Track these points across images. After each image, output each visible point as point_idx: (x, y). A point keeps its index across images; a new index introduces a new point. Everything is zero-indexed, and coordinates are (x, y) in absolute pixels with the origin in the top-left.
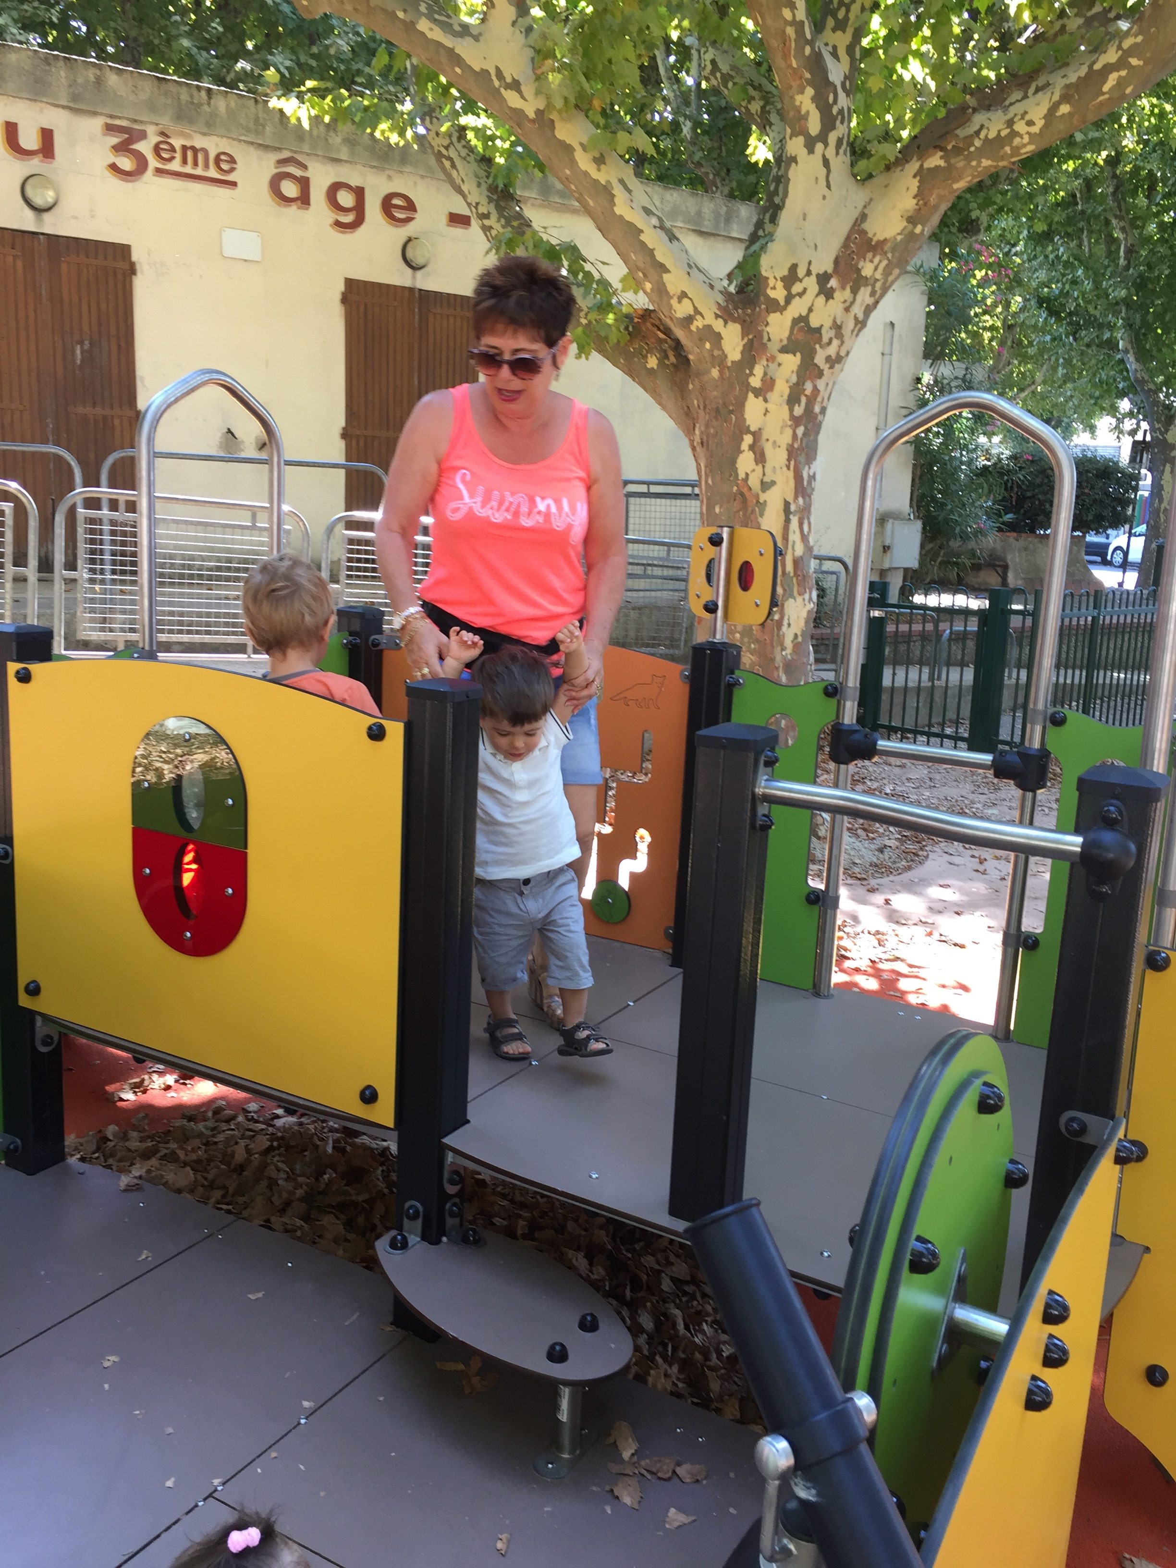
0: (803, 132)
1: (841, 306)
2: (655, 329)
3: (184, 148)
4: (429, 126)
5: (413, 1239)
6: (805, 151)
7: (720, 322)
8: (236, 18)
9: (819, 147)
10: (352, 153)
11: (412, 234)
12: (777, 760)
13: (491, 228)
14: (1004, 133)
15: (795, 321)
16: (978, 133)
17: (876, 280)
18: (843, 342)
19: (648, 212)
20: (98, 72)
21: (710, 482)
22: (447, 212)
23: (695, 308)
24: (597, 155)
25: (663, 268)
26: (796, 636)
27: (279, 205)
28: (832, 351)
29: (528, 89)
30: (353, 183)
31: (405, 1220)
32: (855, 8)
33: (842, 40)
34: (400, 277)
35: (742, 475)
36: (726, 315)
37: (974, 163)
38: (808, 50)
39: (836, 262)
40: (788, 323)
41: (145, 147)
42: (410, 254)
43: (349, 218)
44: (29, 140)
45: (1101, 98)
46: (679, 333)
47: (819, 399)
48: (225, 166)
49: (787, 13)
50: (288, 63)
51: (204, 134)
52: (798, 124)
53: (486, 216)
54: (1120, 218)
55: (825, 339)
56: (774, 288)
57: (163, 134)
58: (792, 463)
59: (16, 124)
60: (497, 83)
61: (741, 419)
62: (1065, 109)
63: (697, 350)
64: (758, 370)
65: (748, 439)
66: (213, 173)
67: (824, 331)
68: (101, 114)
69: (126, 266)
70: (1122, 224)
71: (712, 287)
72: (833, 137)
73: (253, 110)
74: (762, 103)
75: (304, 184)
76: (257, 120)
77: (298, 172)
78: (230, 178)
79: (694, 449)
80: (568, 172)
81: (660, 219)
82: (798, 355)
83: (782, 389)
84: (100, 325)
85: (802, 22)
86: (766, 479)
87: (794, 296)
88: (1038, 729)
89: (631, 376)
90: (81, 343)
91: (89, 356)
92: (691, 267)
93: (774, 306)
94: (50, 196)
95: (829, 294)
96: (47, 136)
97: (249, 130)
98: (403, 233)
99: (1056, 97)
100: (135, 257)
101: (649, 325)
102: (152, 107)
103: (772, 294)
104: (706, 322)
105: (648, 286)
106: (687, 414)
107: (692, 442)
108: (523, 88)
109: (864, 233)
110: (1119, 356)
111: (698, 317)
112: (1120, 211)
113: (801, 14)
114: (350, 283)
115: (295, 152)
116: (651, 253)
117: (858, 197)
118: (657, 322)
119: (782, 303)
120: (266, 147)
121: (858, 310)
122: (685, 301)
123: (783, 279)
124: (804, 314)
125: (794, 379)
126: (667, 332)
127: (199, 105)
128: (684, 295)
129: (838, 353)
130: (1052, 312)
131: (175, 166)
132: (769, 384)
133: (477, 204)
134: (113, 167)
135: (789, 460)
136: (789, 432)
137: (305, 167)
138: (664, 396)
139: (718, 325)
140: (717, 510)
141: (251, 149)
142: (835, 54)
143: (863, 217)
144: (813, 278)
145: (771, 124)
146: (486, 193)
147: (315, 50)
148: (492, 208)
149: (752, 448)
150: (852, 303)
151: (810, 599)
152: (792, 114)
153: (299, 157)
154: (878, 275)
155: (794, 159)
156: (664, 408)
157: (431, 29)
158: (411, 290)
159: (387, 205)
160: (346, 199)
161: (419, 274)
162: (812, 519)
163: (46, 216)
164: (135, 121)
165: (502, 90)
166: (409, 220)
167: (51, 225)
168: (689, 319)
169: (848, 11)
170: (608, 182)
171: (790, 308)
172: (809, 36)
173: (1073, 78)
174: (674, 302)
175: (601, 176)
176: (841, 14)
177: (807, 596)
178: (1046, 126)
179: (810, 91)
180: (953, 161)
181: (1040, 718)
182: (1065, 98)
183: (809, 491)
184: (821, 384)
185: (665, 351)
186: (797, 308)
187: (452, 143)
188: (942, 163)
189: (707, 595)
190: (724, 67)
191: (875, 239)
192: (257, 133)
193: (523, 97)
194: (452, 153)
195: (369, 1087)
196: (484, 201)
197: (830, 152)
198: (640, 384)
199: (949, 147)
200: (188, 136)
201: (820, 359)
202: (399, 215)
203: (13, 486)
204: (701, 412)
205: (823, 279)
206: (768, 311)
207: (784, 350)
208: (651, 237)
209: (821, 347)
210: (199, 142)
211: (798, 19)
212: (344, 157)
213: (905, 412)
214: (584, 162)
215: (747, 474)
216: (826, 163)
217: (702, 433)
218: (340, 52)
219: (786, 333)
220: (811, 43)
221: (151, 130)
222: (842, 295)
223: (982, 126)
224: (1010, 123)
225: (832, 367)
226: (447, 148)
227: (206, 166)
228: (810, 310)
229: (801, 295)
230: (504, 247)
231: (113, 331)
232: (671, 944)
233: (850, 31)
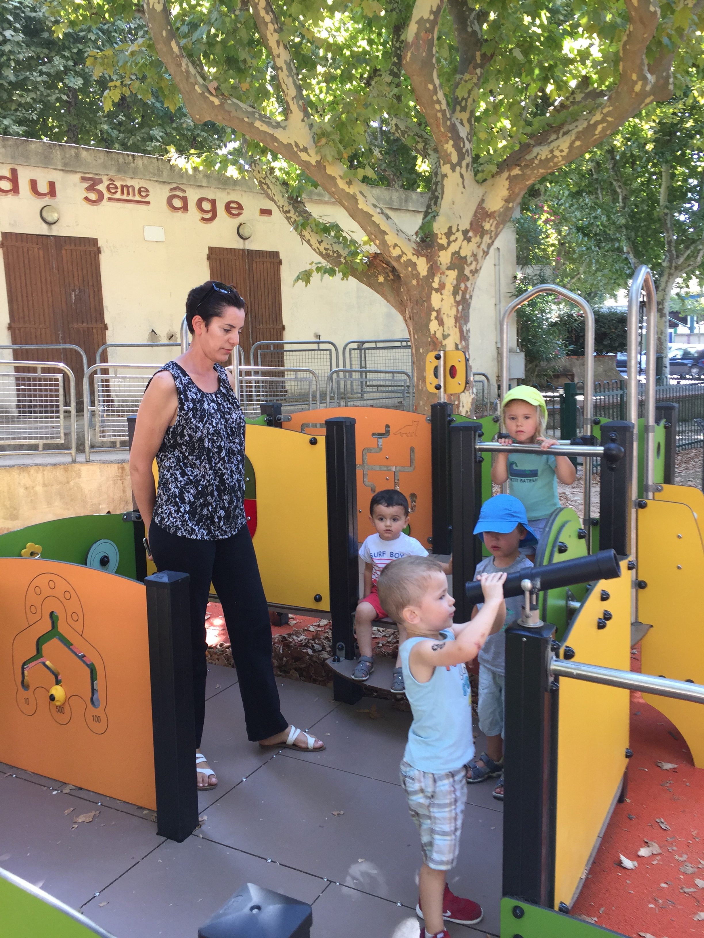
0: (449, 162)
1: (476, 245)
2: (381, 263)
3: (122, 186)
4: (254, 168)
5: (342, 659)
6: (451, 171)
7: (415, 257)
8: (128, 110)
9: (458, 168)
10: (208, 182)
11: (242, 222)
12: (483, 434)
13: (291, 218)
14: (549, 157)
15: (453, 254)
16: (536, 157)
17: (492, 231)
18: (478, 263)
19: (375, 206)
20: (76, 151)
21: (416, 337)
22: (259, 209)
23: (402, 251)
24: (348, 181)
25: (385, 233)
26: (467, 412)
27: (172, 212)
28: (473, 267)
29: (312, 152)
30: (210, 198)
31: (337, 651)
32: (470, 100)
33: (465, 116)
34: (236, 244)
35: (432, 332)
36: (418, 253)
37: (536, 172)
38: (449, 123)
39: (471, 224)
40: (450, 255)
41: (102, 187)
42: (241, 232)
43: (209, 216)
44: (43, 188)
45: (595, 137)
46: (395, 264)
47: (468, 291)
48: (143, 194)
49: (437, 107)
50: (161, 134)
51: (132, 178)
52: (446, 158)
53: (289, 212)
54: (618, 181)
55: (469, 262)
56: (441, 239)
57: (111, 180)
58: (458, 324)
59: (36, 181)
60: (295, 149)
61: (430, 304)
62: (578, 143)
63: (404, 272)
64: (437, 279)
65: (434, 314)
66: (137, 198)
67: (468, 258)
68: (79, 172)
69: (95, 249)
70: (619, 184)
71: (409, 240)
72: (464, 163)
73: (156, 164)
74: (423, 144)
75: (185, 200)
76: (158, 170)
77: (181, 194)
78: (147, 199)
79: (406, 321)
80: (333, 190)
81: (381, 209)
82: (456, 270)
83: (449, 288)
84: (84, 281)
85: (445, 110)
86: (445, 333)
87: (451, 242)
88: (589, 427)
89: (370, 287)
90: (74, 291)
91: (79, 298)
92: (399, 231)
93: (442, 248)
94: (55, 216)
95: (469, 240)
96: (52, 185)
97: (155, 175)
98: (236, 221)
99: (573, 138)
100: (100, 244)
101: (378, 261)
102: (105, 166)
103: (440, 241)
104: (408, 258)
105: (378, 242)
106: (401, 304)
107: (404, 318)
108: (309, 151)
109: (483, 208)
110: (625, 256)
111: (404, 255)
112: (617, 177)
113: (444, 106)
114: (212, 250)
115: (179, 184)
116: (378, 226)
117: (478, 191)
118: (382, 259)
119: (446, 245)
120: (164, 183)
121: (484, 246)
122: (397, 248)
123: (445, 234)
124: (457, 250)
125: (455, 282)
126: (388, 263)
127: (129, 163)
128: (396, 245)
129: (476, 268)
130: (585, 235)
131: (118, 196)
132: (442, 286)
133: (283, 206)
134: (86, 199)
135: (456, 323)
136: (454, 309)
137: (185, 191)
138: (389, 296)
139: (414, 259)
140: (421, 351)
141: (156, 184)
142: (462, 123)
143: (483, 201)
144: (460, 233)
145: (429, 155)
146: (287, 200)
147: (174, 125)
148: (291, 208)
149: (436, 318)
150: (481, 243)
151: (473, 393)
152: (443, 154)
153: (181, 186)
154: (493, 229)
155: (445, 176)
156: (389, 301)
157: (262, 126)
158: (243, 250)
159: (228, 207)
160: (206, 206)
161: (247, 241)
162: (470, 352)
163: (53, 226)
164: (97, 174)
165: (298, 152)
166: (240, 214)
167: (57, 231)
168: (400, 257)
169: (466, 102)
170: (354, 193)
171: (450, 248)
172: (449, 116)
173: (580, 128)
174: (391, 249)
175: (351, 190)
176: (463, 104)
177: (471, 391)
178: (569, 152)
179: (451, 142)
180: (525, 171)
181: (589, 422)
182: (577, 138)
183: (467, 337)
184: (469, 284)
185: (387, 273)
186: (454, 247)
187: (267, 176)
188: (520, 172)
189: (435, 382)
190: (402, 127)
191: (490, 211)
192: (159, 176)
193: (309, 155)
194: (267, 181)
195: (318, 595)
196: (286, 204)
197: (464, 171)
198: (375, 290)
199: (523, 165)
200: (124, 180)
201: (467, 272)
202: (235, 212)
203: (61, 365)
204: (409, 302)
205: (465, 233)
206: (439, 250)
207: (449, 269)
208: (378, 218)
209: (467, 266)
210: (129, 183)
211: (443, 108)
212: (204, 184)
213: (510, 295)
214: (341, 184)
215: (435, 332)
216: (462, 176)
217: (409, 312)
218: (188, 125)
219: (449, 260)
220: (450, 119)
221: (105, 178)
222: (476, 240)
223: (538, 154)
224: (552, 151)
225: (473, 275)
226: (264, 179)
227: (134, 195)
228: (460, 248)
229: (455, 241)
230: (300, 227)
231: (91, 283)
232: (431, 545)
233: (468, 111)
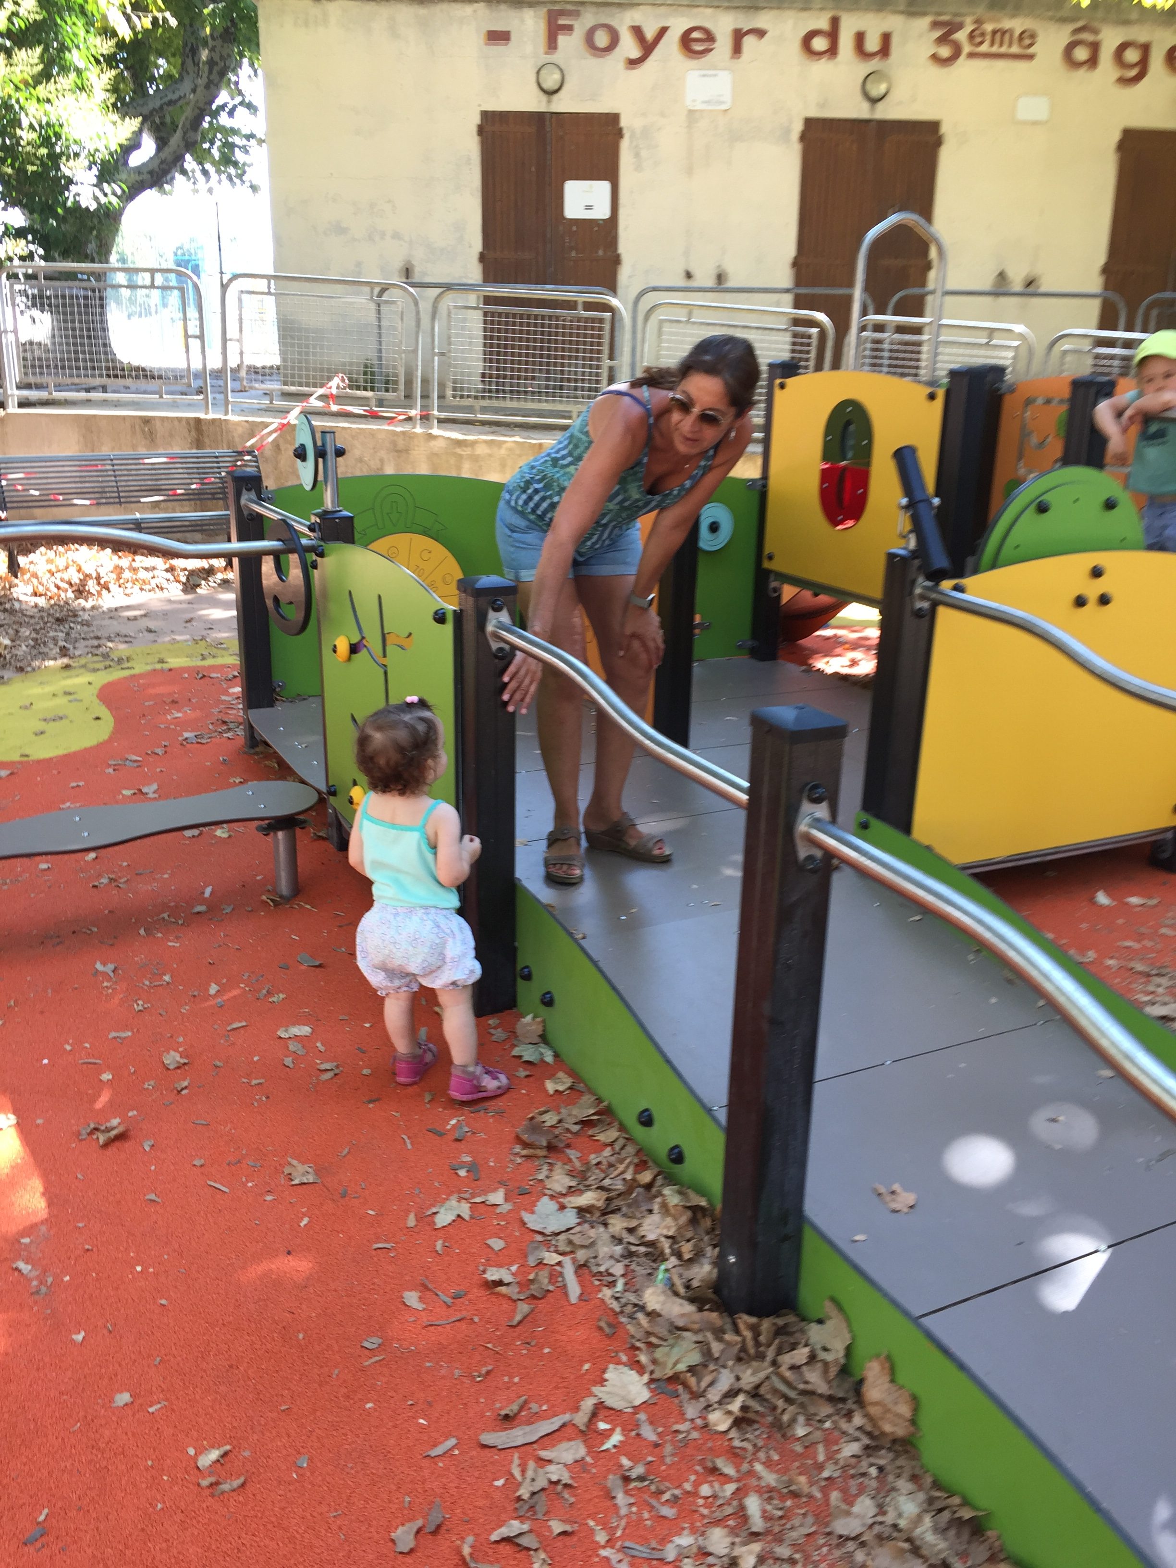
3: (994, 31)
10: (1142, 14)
27: (1070, 69)
30: (1140, 41)
41: (961, 36)
43: (1133, 73)
44: (872, 44)
48: (1026, 42)
51: (1012, 17)
57: (977, 22)
59: (864, 33)
66: (1015, 49)
68: (930, 13)
69: (935, 139)
75: (1095, 48)
77: (1090, 38)
78: (1031, 50)
84: (909, 190)
90: (893, 207)
94: (883, 88)
96: (886, 38)
97: (1049, 7)
100: (943, 130)
114: (1127, 132)
115: (1089, 22)
120: (1063, 19)
131: (984, 48)
134: (935, 57)
137: (1097, 32)
141: (1051, 23)
153: (1093, 24)
159: (1170, 57)
160: (1132, 56)
163: (879, 105)
164: (956, 15)
167: (882, 112)
200: (998, 21)
210: (1006, 24)
221: (968, 20)
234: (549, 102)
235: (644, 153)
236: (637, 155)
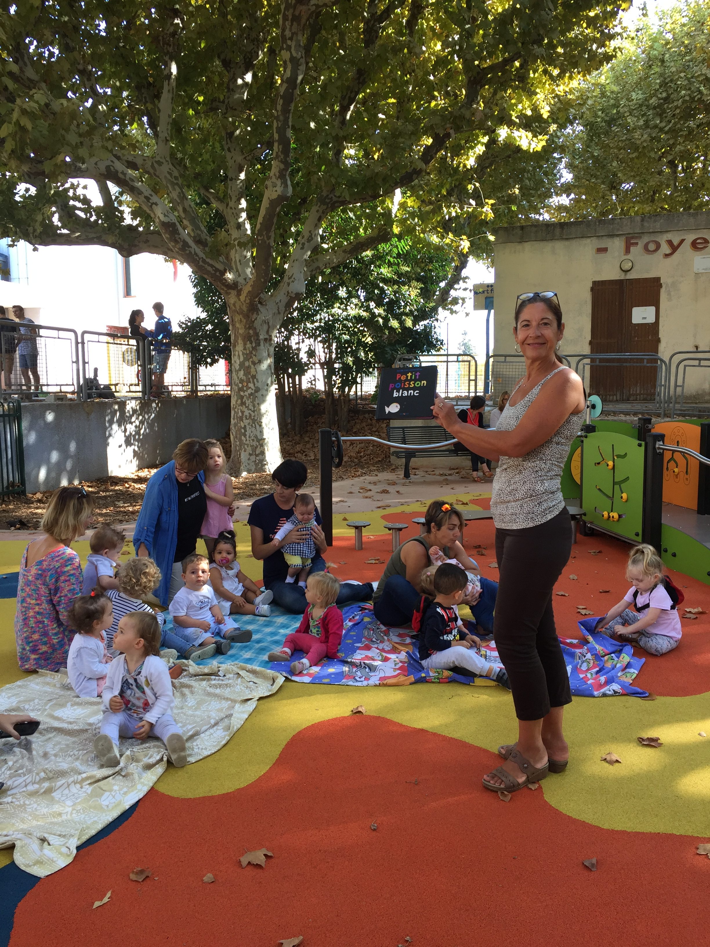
234: (625, 275)
235: (672, 293)
236: (669, 294)
